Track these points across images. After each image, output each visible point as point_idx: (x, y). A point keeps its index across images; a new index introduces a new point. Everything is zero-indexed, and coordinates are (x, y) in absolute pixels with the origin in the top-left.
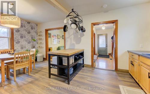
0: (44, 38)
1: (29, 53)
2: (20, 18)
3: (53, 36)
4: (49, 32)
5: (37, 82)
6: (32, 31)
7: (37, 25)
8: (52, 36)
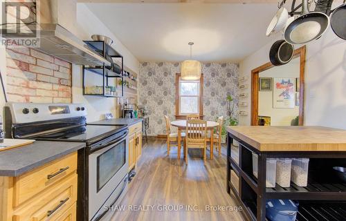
0: (248, 92)
1: (206, 123)
2: (200, 62)
3: (278, 85)
4: (262, 75)
5: (204, 184)
6: (228, 80)
7: (238, 66)
8: (275, 86)
